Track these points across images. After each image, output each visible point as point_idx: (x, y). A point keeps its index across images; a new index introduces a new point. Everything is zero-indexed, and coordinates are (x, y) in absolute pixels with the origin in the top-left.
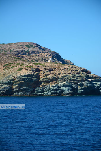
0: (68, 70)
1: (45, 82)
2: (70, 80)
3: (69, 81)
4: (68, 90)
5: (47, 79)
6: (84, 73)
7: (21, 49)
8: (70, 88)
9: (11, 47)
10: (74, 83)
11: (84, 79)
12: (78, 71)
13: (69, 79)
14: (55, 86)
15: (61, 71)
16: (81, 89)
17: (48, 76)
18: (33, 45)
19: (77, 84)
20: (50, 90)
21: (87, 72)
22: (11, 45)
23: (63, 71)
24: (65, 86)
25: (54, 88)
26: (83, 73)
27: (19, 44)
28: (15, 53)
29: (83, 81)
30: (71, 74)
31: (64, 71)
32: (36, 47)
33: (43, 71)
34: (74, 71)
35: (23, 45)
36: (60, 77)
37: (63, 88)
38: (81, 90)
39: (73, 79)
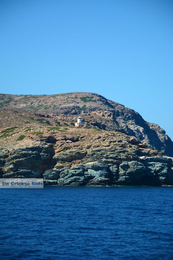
0: (104, 140)
1: (63, 160)
2: (107, 158)
3: (104, 160)
4: (101, 176)
5: (67, 155)
6: (134, 146)
7: (72, 105)
8: (104, 172)
9: (56, 100)
10: (113, 163)
11: (131, 157)
12: (123, 143)
13: (105, 156)
14: (79, 169)
15: (93, 141)
16: (125, 174)
17: (68, 151)
18: (93, 98)
19: (118, 164)
20: (68, 176)
21: (140, 144)
22: (56, 97)
23: (95, 141)
24: (96, 168)
25: (76, 171)
26: (131, 147)
27: (70, 96)
28: (62, 111)
29: (128, 159)
30: (109, 148)
31: (97, 142)
32: (98, 100)
33: (61, 141)
34: (116, 141)
35: (76, 97)
36: (89, 153)
37: (91, 172)
38: (125, 177)
39: (111, 156)
